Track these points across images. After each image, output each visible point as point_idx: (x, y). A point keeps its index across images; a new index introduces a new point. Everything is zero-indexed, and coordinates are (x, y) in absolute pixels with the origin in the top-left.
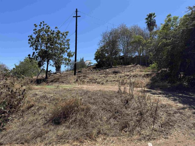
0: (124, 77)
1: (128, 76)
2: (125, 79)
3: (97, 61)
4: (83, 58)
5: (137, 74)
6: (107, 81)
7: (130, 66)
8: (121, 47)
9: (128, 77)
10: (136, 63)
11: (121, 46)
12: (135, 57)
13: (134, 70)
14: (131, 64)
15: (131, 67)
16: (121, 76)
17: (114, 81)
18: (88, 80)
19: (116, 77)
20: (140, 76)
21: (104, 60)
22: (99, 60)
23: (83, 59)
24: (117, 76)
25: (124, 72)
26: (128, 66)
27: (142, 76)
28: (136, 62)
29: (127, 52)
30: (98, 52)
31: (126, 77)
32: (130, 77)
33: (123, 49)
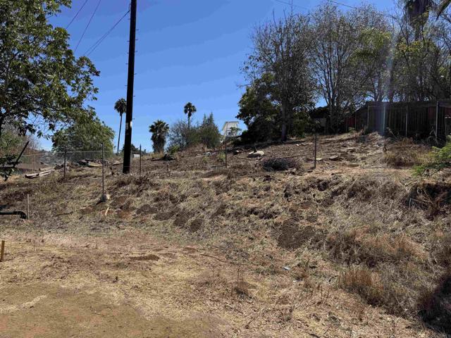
0: (304, 190)
1: (323, 186)
2: (306, 204)
3: (246, 123)
4: (211, 116)
5: (372, 183)
6: (221, 210)
7: (345, 136)
8: (320, 78)
9: (322, 195)
10: (366, 127)
11: (321, 73)
12: (364, 108)
13: (358, 156)
14: (348, 132)
15: (349, 139)
16: (288, 187)
17: (252, 211)
18: (148, 202)
19: (268, 189)
20: (391, 192)
21: (269, 119)
22: (252, 120)
23: (210, 119)
24: (272, 183)
25: (311, 164)
26: (337, 138)
27: (401, 195)
28: (365, 124)
29: (337, 91)
30: (248, 95)
31: (317, 191)
32: (335, 193)
33: (327, 83)
